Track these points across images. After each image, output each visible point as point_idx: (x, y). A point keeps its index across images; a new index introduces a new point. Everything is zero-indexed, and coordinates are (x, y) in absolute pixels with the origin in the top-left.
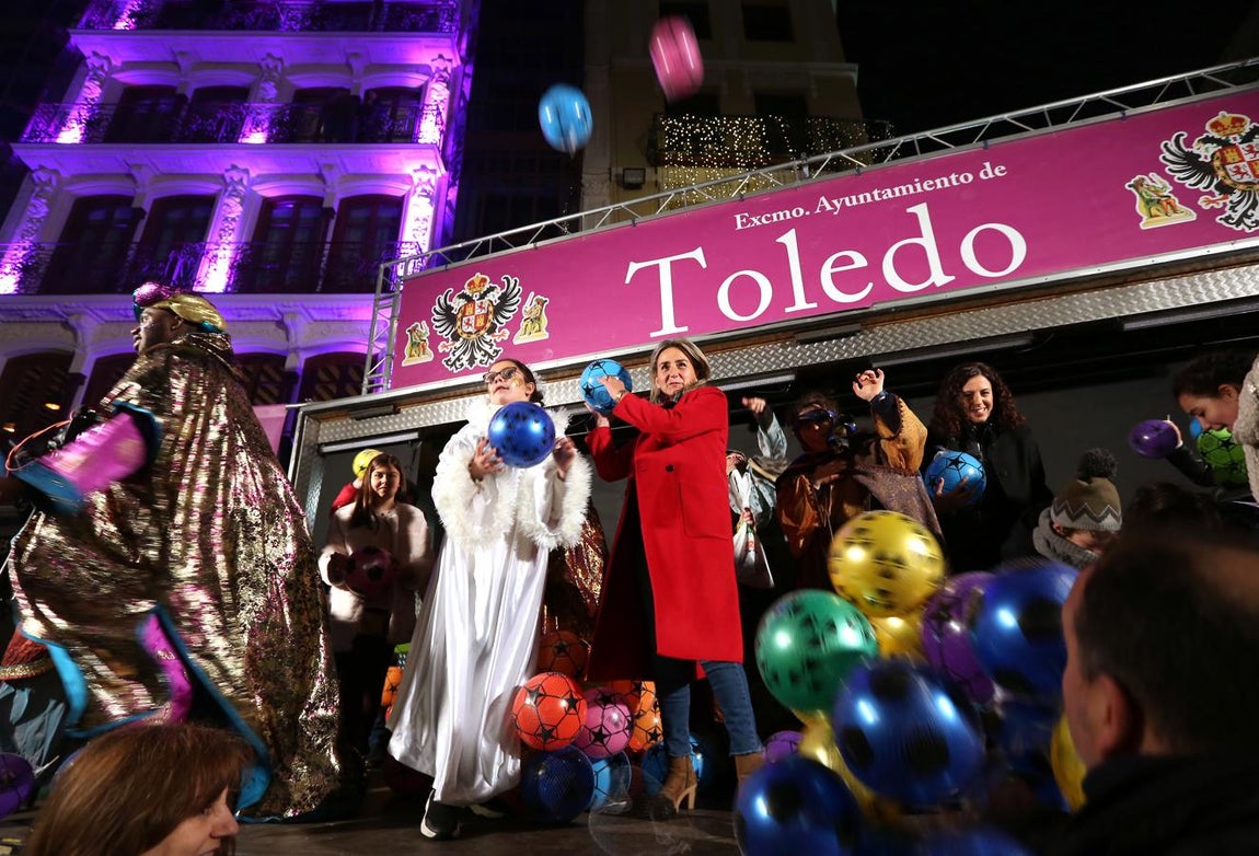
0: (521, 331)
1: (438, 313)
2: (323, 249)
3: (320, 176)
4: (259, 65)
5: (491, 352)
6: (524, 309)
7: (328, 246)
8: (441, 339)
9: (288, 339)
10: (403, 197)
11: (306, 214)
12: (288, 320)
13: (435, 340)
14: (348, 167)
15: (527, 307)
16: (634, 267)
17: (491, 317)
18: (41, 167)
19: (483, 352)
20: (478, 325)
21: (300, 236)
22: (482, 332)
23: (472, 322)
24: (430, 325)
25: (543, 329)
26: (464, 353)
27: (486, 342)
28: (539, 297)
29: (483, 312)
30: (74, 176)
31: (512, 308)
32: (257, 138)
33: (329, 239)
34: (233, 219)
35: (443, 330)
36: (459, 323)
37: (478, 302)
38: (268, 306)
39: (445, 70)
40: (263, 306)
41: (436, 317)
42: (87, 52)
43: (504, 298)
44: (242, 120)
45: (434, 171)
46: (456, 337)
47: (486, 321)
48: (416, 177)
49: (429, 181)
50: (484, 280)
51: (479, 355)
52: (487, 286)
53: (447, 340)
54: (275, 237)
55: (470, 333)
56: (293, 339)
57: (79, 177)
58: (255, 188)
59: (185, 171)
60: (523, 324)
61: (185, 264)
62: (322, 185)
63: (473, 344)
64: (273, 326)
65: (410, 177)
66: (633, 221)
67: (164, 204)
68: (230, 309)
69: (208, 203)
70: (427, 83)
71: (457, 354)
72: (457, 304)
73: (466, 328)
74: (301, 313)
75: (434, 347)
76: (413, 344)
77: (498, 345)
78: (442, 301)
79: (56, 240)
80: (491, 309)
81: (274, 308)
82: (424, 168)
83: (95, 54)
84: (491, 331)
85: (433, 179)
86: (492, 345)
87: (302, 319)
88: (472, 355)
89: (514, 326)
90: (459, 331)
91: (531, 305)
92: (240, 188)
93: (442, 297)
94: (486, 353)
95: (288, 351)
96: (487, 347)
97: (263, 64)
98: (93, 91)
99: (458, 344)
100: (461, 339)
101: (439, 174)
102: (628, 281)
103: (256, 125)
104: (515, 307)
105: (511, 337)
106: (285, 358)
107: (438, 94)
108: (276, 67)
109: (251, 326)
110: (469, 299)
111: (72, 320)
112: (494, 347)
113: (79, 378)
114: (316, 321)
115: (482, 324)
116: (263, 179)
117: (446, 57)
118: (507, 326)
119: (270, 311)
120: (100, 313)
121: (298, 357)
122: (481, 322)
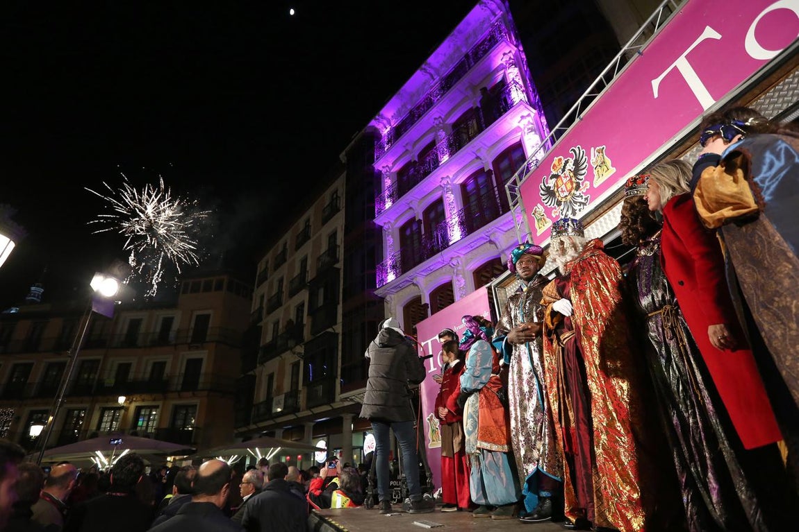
0: (596, 177)
1: (543, 195)
2: (494, 192)
3: (478, 157)
4: (434, 126)
5: (583, 201)
6: (591, 162)
7: (496, 189)
8: (552, 209)
9: (497, 248)
10: (520, 140)
11: (481, 180)
12: (492, 238)
13: (548, 211)
14: (487, 144)
15: (593, 159)
16: (656, 84)
17: (573, 179)
18: (385, 223)
19: (578, 204)
20: (568, 189)
21: (483, 192)
22: (573, 191)
23: (564, 189)
24: (542, 204)
25: (610, 167)
26: (568, 210)
27: (577, 197)
28: (598, 148)
29: (568, 179)
30: (395, 220)
31: (584, 166)
32: (446, 158)
33: (495, 184)
34: (452, 202)
35: (550, 203)
36: (557, 194)
37: (562, 175)
38: (481, 236)
39: (510, 58)
40: (478, 237)
41: (544, 197)
42: (381, 169)
43: (577, 163)
44: (437, 155)
45: (529, 115)
46: (559, 203)
47: (572, 183)
48: (521, 125)
49: (529, 122)
50: (560, 160)
51: (576, 207)
52: (563, 162)
53: (555, 208)
54: (473, 199)
55: (566, 196)
56: (499, 247)
57: (396, 220)
58: (454, 182)
59: (427, 193)
60: (595, 172)
61: (441, 235)
62: (481, 161)
63: (570, 202)
64: (488, 245)
65: (519, 127)
66: (639, 53)
67: (427, 212)
68: (466, 246)
69: (440, 201)
70: (505, 73)
71: (564, 213)
72: (551, 183)
73: (561, 195)
74: (496, 232)
75: (549, 216)
76: (538, 220)
77: (585, 194)
78: (543, 187)
79: (399, 249)
80: (572, 174)
81: (484, 235)
82: (522, 117)
83: (383, 167)
84: (578, 188)
85: (530, 119)
86: (582, 196)
87: (499, 234)
88: (573, 209)
89: (590, 177)
90: (560, 199)
91: (595, 157)
92: (449, 186)
93: (542, 184)
94: (581, 203)
95: (500, 254)
96: (579, 200)
97: (434, 124)
98: (388, 182)
99: (562, 207)
100: (563, 203)
101: (532, 115)
102: (656, 95)
103: (443, 154)
104: (585, 164)
105: (592, 185)
106: (500, 258)
107: (513, 73)
108: (440, 122)
109: (479, 249)
110: (556, 176)
111: (415, 281)
112: (584, 197)
113: (426, 305)
114: (506, 232)
115: (571, 186)
116: (456, 176)
117: (507, 52)
118: (586, 179)
119: (482, 238)
120: (423, 273)
121: (505, 255)
122: (569, 186)
